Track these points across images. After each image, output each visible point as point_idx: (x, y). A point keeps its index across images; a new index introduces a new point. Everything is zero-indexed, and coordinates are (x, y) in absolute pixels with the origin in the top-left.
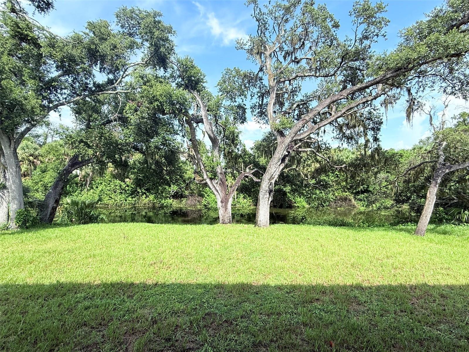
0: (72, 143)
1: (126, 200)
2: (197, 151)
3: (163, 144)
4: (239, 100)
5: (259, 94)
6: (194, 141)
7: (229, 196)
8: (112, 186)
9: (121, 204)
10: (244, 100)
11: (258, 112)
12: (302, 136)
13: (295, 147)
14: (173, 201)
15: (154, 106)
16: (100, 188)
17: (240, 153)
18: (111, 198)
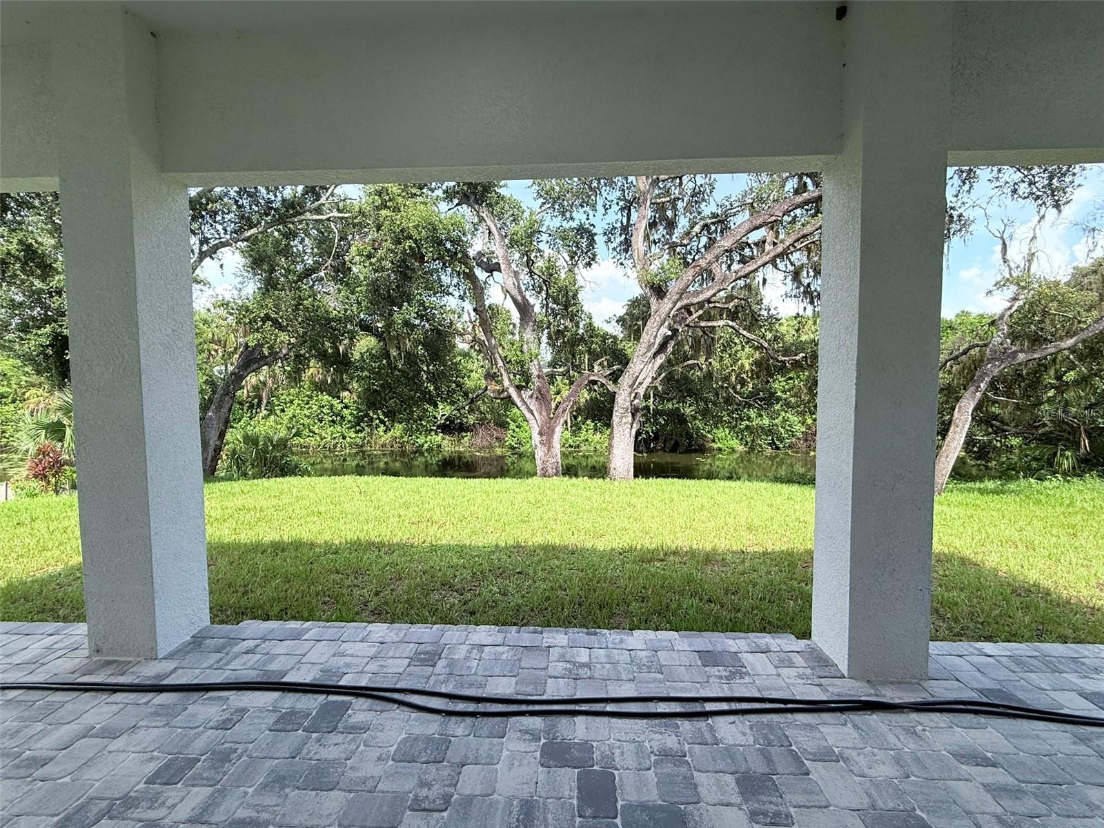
0: (250, 322)
1: (344, 438)
2: (488, 331)
3: (421, 317)
4: (579, 216)
5: (621, 203)
6: (482, 312)
7: (555, 422)
8: (315, 408)
9: (335, 446)
10: (591, 216)
11: (621, 242)
12: (701, 296)
13: (690, 319)
14: (443, 439)
15: (404, 248)
16: (289, 412)
17: (581, 332)
18: (313, 432)
